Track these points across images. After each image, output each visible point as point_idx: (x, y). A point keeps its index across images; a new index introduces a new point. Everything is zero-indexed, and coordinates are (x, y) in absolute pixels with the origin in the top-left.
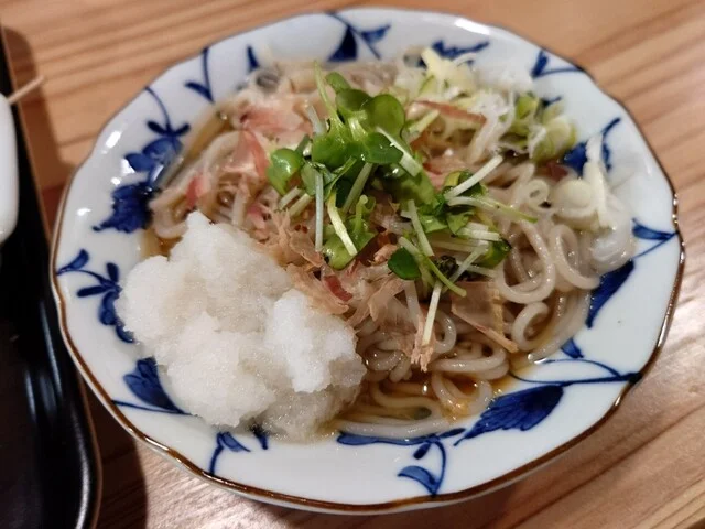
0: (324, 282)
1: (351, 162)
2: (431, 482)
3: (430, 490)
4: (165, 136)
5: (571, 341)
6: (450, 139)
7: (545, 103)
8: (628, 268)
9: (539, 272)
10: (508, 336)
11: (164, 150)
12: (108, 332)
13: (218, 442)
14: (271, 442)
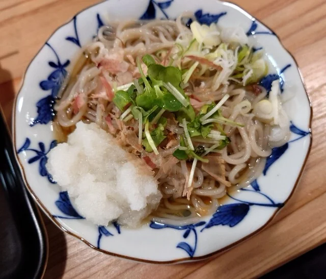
0: (143, 160)
1: (155, 108)
2: (191, 251)
3: (190, 255)
4: (58, 69)
5: (255, 181)
6: (204, 75)
7: (254, 50)
8: (285, 147)
9: (244, 148)
10: (227, 179)
11: (58, 76)
12: (44, 180)
13: (100, 232)
14: (122, 229)
